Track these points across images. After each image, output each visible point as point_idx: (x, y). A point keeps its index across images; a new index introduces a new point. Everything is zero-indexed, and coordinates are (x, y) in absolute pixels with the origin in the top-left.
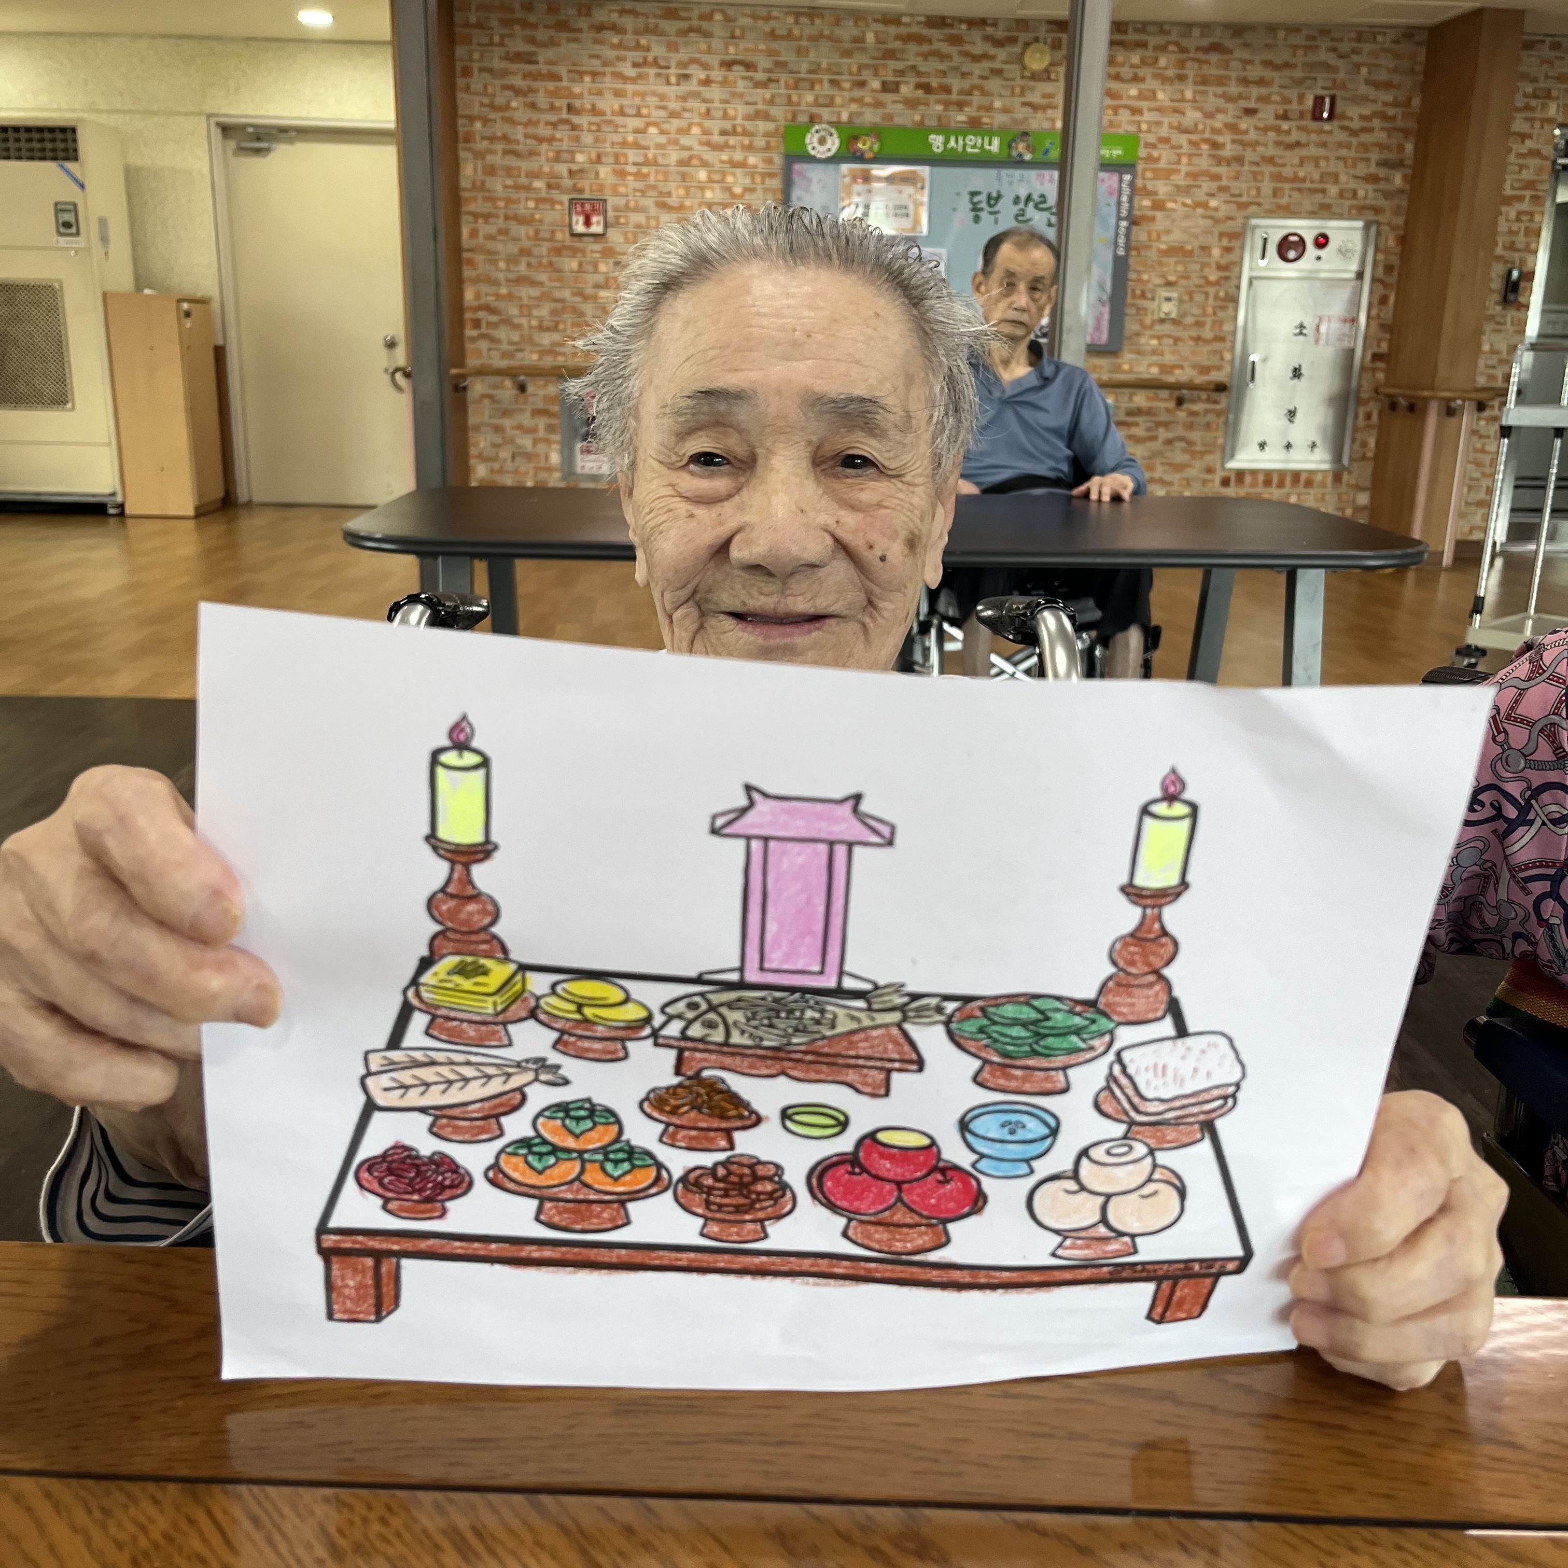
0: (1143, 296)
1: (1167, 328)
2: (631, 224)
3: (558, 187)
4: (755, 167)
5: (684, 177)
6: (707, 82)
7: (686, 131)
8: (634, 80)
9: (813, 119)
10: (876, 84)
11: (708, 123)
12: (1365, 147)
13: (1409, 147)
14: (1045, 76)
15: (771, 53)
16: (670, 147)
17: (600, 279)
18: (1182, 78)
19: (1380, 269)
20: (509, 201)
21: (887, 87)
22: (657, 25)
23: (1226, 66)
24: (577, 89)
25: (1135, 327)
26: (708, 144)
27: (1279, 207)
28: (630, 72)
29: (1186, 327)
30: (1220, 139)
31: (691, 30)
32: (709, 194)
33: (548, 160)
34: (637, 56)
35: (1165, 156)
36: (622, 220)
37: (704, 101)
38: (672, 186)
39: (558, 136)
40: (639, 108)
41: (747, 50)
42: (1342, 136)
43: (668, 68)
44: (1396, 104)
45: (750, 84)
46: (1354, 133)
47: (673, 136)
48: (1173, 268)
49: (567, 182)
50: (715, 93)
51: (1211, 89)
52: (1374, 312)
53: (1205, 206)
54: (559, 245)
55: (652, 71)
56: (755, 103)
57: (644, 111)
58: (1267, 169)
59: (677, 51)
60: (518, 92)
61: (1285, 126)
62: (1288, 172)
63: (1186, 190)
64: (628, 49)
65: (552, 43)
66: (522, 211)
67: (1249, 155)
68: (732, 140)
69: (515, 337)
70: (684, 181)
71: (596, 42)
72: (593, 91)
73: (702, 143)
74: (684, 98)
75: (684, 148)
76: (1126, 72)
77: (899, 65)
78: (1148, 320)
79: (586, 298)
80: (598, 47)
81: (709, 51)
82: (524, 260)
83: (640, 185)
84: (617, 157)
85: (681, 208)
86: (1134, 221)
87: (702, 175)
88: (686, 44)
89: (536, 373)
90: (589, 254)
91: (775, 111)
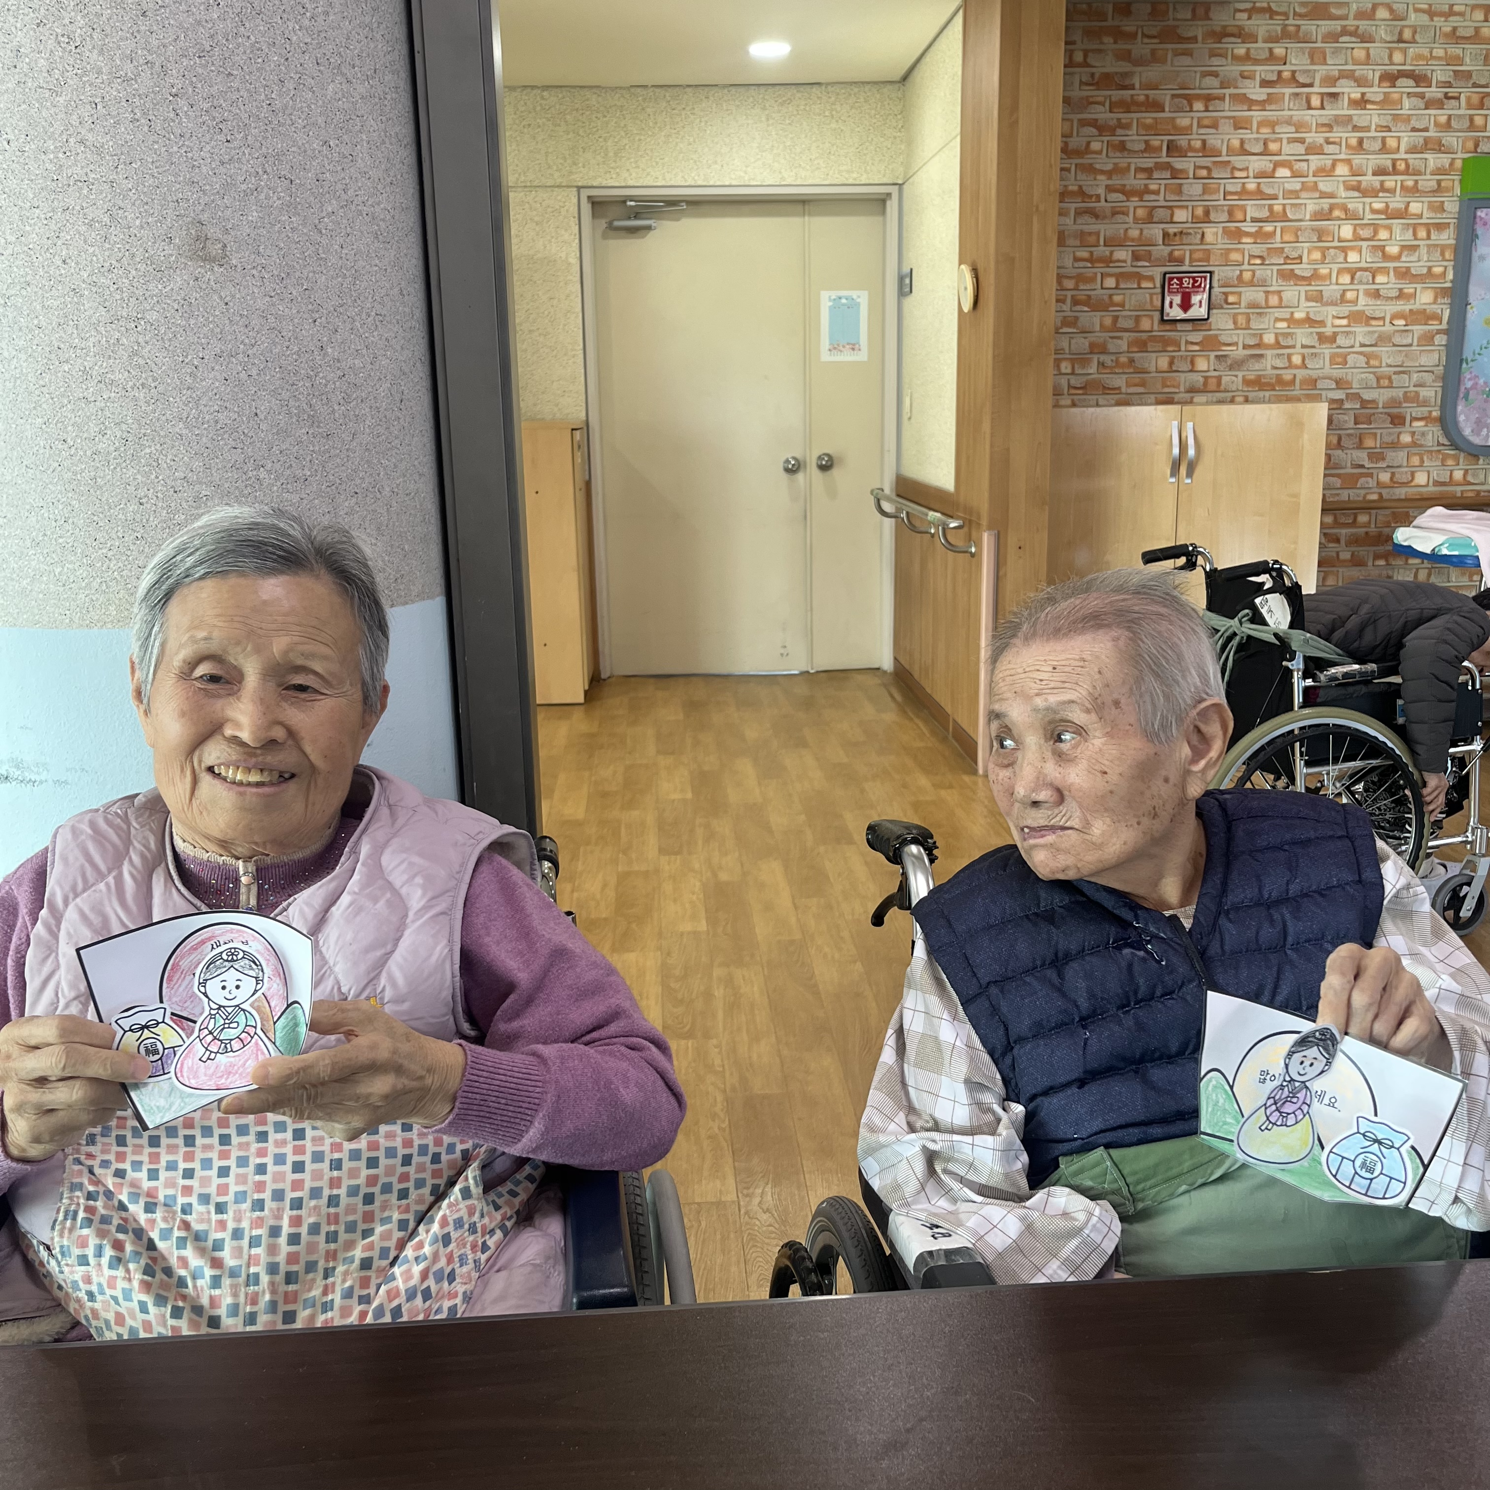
2: (1243, 305)
3: (1148, 256)
4: (1420, 216)
5: (1321, 234)
6: (1362, 103)
7: (1327, 172)
8: (1263, 105)
11: (1358, 160)
15: (1450, 60)
16: (1304, 195)
17: (1198, 379)
20: (1080, 278)
22: (1298, 27)
24: (1183, 121)
26: (1357, 188)
28: (1258, 93)
31: (1345, 32)
32: (1353, 257)
33: (1136, 220)
34: (1269, 71)
36: (1231, 299)
37: (1356, 128)
38: (1304, 248)
39: (1153, 187)
40: (1265, 144)
41: (1419, 57)
43: (1311, 85)
45: (1421, 104)
47: (1311, 179)
49: (1164, 249)
50: (1372, 117)
54: (1144, 336)
55: (1288, 91)
56: (1426, 130)
57: (1273, 147)
59: (1325, 63)
60: (1102, 129)
64: (1257, 62)
65: (1155, 58)
66: (1097, 293)
68: (1390, 182)
70: (1320, 241)
71: (1213, 54)
72: (1206, 122)
73: (1349, 188)
74: (1329, 127)
75: (1324, 195)
80: (1216, 61)
81: (1368, 61)
82: (1095, 358)
83: (1257, 249)
84: (1230, 213)
85: (1315, 276)
87: (1347, 231)
88: (1336, 51)
90: (1183, 348)
91: (1451, 139)
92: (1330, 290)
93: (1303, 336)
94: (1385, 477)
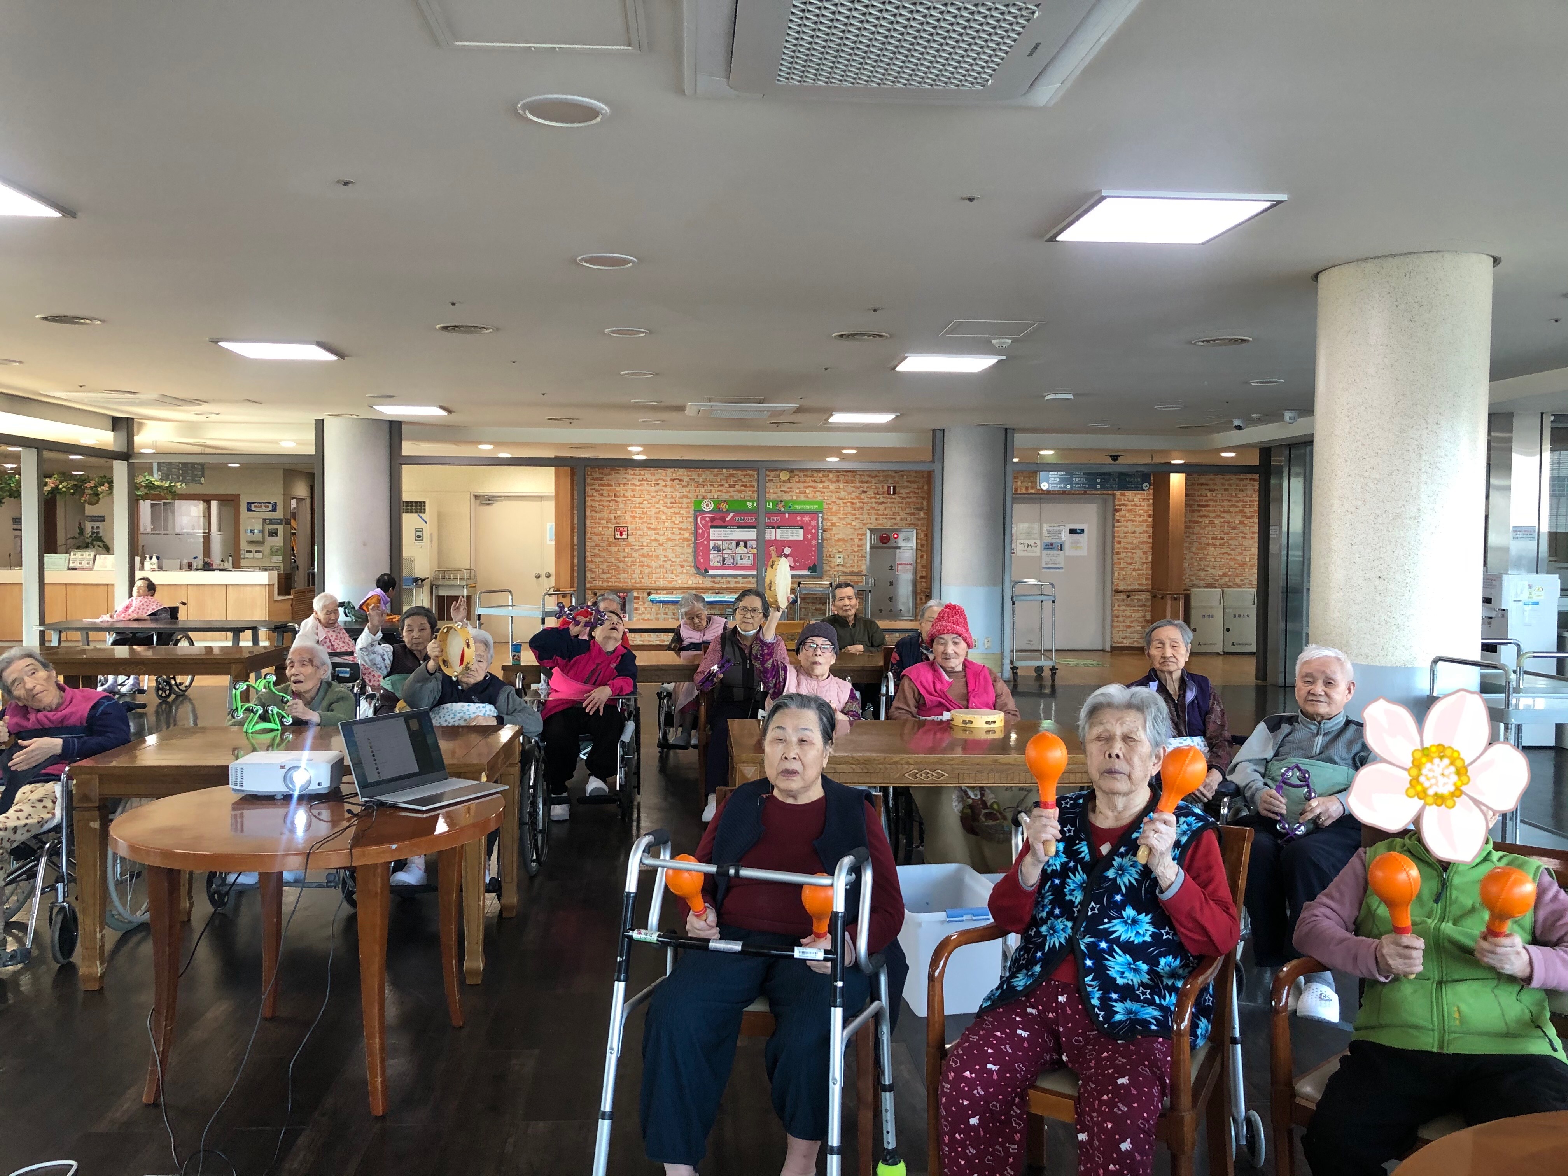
0: (830, 556)
1: (840, 568)
2: (637, 535)
3: (610, 522)
5: (657, 518)
6: (665, 486)
7: (658, 502)
8: (639, 486)
9: (704, 498)
10: (727, 485)
11: (665, 500)
12: (909, 503)
13: (925, 503)
14: (788, 481)
15: (688, 476)
16: (651, 508)
17: (626, 554)
18: (838, 481)
19: (919, 547)
20: (592, 527)
21: (730, 486)
23: (854, 476)
25: (828, 568)
26: (666, 507)
27: (879, 524)
28: (637, 483)
29: (847, 568)
30: (854, 501)
32: (666, 524)
33: (608, 513)
34: (640, 478)
35: (835, 508)
36: (634, 534)
37: (664, 492)
38: (653, 521)
40: (640, 495)
41: (680, 475)
42: (900, 500)
43: (651, 481)
44: (918, 488)
45: (681, 486)
46: (903, 498)
47: (653, 504)
48: (841, 546)
49: (614, 521)
50: (668, 489)
51: (850, 485)
52: (919, 561)
53: (851, 524)
54: (610, 543)
55: (645, 483)
56: (683, 493)
57: (642, 496)
58: (873, 511)
59: (654, 476)
60: (596, 491)
61: (878, 496)
62: (881, 512)
63: (844, 519)
64: (637, 476)
65: (610, 474)
66: (596, 531)
67: (866, 506)
68: (674, 505)
69: (593, 576)
70: (657, 520)
71: (625, 473)
72: (624, 490)
73: (663, 506)
74: (657, 491)
75: (657, 508)
76: (818, 480)
77: (735, 479)
78: (833, 565)
79: (620, 561)
81: (666, 476)
82: (597, 548)
83: (641, 521)
84: (632, 512)
85: (656, 529)
86: (824, 531)
87: (664, 517)
88: (657, 473)
89: (601, 589)
90: (621, 546)
91: (690, 495)
92: (661, 532)
93: (654, 544)
94: (680, 582)
